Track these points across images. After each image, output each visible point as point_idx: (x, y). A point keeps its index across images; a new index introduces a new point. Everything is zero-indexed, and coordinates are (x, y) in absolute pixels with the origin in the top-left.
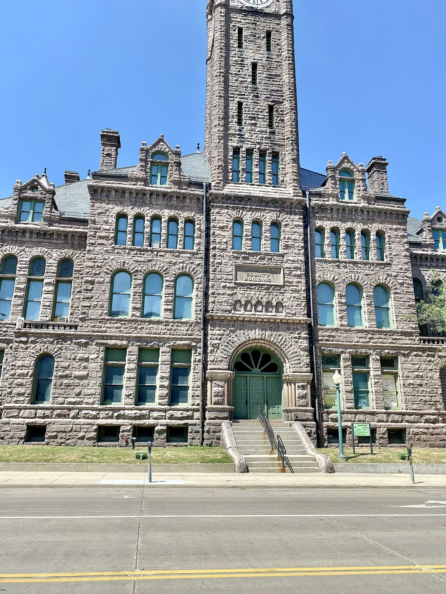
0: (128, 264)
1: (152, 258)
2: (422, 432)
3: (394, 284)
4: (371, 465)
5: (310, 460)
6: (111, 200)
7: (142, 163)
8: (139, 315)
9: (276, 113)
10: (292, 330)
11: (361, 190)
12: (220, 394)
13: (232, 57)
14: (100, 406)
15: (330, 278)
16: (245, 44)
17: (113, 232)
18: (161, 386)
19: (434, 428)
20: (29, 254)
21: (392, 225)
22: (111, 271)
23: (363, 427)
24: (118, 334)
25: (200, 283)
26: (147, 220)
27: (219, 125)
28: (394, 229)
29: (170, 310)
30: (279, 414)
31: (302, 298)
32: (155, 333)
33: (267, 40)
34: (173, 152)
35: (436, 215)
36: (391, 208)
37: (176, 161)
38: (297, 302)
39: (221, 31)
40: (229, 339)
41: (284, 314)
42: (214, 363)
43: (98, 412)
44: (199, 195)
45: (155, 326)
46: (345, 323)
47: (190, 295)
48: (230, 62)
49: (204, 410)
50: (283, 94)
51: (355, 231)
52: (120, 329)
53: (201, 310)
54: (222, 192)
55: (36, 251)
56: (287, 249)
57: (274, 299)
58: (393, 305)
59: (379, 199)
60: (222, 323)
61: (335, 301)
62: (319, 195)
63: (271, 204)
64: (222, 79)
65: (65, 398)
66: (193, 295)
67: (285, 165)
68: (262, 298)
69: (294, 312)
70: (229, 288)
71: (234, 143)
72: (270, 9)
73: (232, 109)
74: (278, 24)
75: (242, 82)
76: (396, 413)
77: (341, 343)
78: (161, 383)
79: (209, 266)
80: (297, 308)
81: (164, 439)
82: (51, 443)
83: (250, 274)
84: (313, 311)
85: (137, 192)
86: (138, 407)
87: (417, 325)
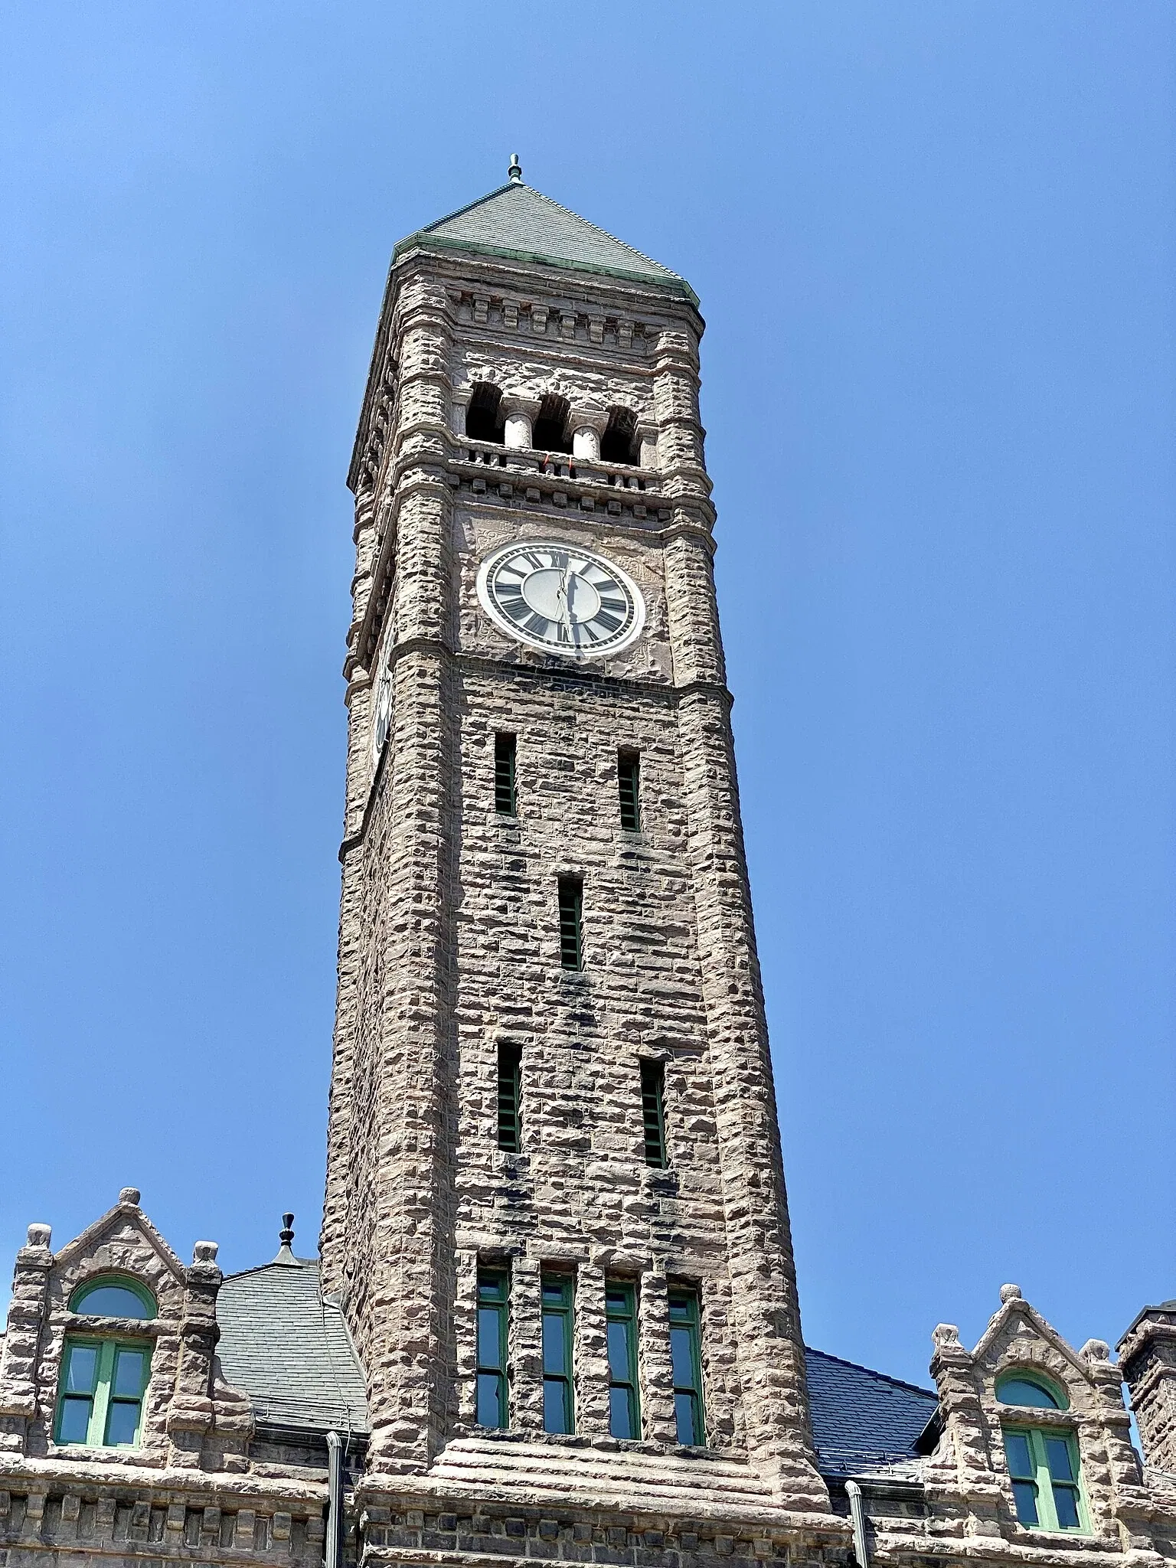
7: (21, 1336)
9: (674, 1094)
11: (1115, 1477)
13: (471, 848)
16: (525, 798)
27: (411, 1148)
33: (622, 784)
34: (180, 1276)
37: (196, 1320)
39: (422, 746)
48: (464, 868)
50: (702, 1009)
54: (424, 1483)
62: (914, 1500)
64: (426, 941)
67: (734, 1344)
71: (484, 1235)
72: (629, 667)
73: (474, 1074)
74: (667, 725)
75: (517, 956)
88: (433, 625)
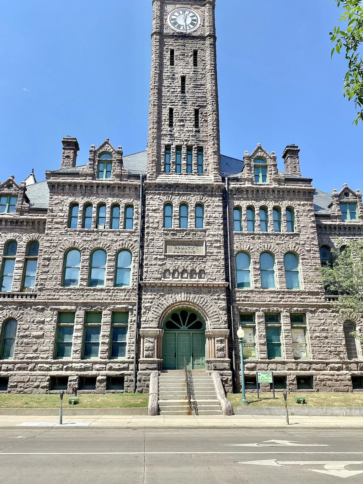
0: (78, 243)
1: (98, 238)
2: (328, 379)
3: (302, 250)
4: (267, 409)
5: (215, 404)
6: (65, 193)
7: (91, 162)
8: (85, 284)
9: (200, 115)
10: (212, 292)
11: (273, 173)
12: (150, 349)
13: (165, 73)
14: (53, 360)
15: (246, 248)
16: (176, 62)
17: (67, 218)
18: (103, 343)
19: (338, 375)
20: (4, 238)
21: (300, 201)
22: (64, 249)
23: (266, 375)
24: (68, 301)
25: (137, 257)
26: (94, 207)
27: (153, 128)
28: (302, 205)
29: (111, 279)
31: (221, 266)
32: (99, 299)
33: (194, 58)
34: (115, 152)
35: (343, 191)
36: (299, 187)
37: (118, 159)
38: (217, 269)
39: (156, 54)
40: (159, 302)
41: (206, 279)
42: (146, 323)
43: (51, 365)
44: (136, 185)
45: (99, 293)
46: (259, 285)
47: (129, 266)
48: (164, 77)
49: (137, 362)
50: (206, 99)
51: (268, 209)
52: (70, 297)
53: (136, 279)
54: (155, 182)
55: (10, 235)
56: (208, 225)
57: (197, 268)
58: (301, 269)
59: (288, 180)
60: (153, 289)
61: (251, 268)
62: (237, 180)
63: (195, 189)
64: (156, 91)
65: (25, 354)
66: (131, 267)
67: (208, 157)
68: (187, 267)
69: (214, 278)
70: (160, 259)
71: (166, 142)
72: (196, 33)
73: (165, 114)
74: (203, 44)
75: (173, 92)
76: (304, 363)
77: (256, 302)
78: (103, 341)
79: (144, 242)
80: (217, 274)
81: (104, 387)
82: (13, 392)
83: (177, 247)
84: (231, 276)
85: (87, 185)
86: (83, 360)
87: (323, 286)
88: (158, 29)
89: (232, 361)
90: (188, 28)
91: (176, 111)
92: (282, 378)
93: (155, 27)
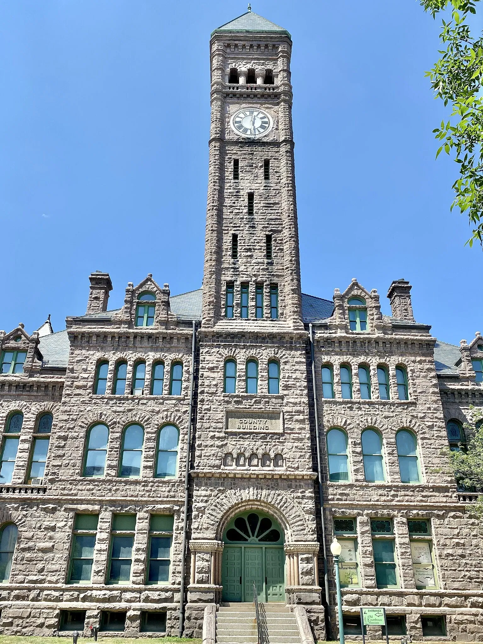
0: (105, 415)
2: (468, 620)
3: (421, 426)
6: (92, 346)
7: (127, 305)
8: (114, 474)
9: (274, 242)
10: (294, 487)
11: (375, 318)
12: (204, 570)
13: (227, 189)
14: (65, 585)
15: (341, 422)
16: (241, 175)
17: (92, 380)
18: (137, 560)
20: (6, 408)
21: (416, 357)
22: (87, 424)
23: (376, 613)
24: (89, 498)
25: (186, 434)
26: (130, 365)
27: (211, 260)
28: (418, 362)
29: (150, 467)
30: (281, 595)
31: (306, 448)
32: (132, 496)
33: (265, 169)
34: (160, 291)
35: (476, 342)
36: (412, 337)
38: (300, 454)
39: (215, 165)
40: (217, 501)
41: (285, 468)
42: (199, 531)
43: (61, 593)
44: (187, 334)
45: (132, 487)
46: (361, 477)
47: (175, 448)
48: (225, 194)
49: (186, 590)
50: (282, 222)
51: (370, 366)
52: (92, 492)
53: (185, 466)
54: (212, 330)
56: (286, 390)
57: (272, 450)
58: (421, 454)
60: (209, 482)
61: (349, 451)
62: (325, 327)
63: (268, 340)
64: (215, 212)
65: (26, 575)
66: (178, 449)
67: (285, 297)
68: (257, 449)
69: (296, 466)
70: (219, 438)
71: (228, 278)
72: (268, 138)
73: (226, 242)
74: (277, 152)
75: (237, 214)
76: (431, 595)
77: (357, 502)
78: (137, 557)
79: (197, 413)
80: (300, 460)
81: (137, 628)
82: (6, 632)
83: (243, 421)
84: (321, 464)
85: (120, 336)
86: (108, 586)
87: (454, 478)
88: (218, 134)
89: (324, 590)
90: (257, 133)
91: (242, 238)
92: (399, 618)
93: (214, 132)
